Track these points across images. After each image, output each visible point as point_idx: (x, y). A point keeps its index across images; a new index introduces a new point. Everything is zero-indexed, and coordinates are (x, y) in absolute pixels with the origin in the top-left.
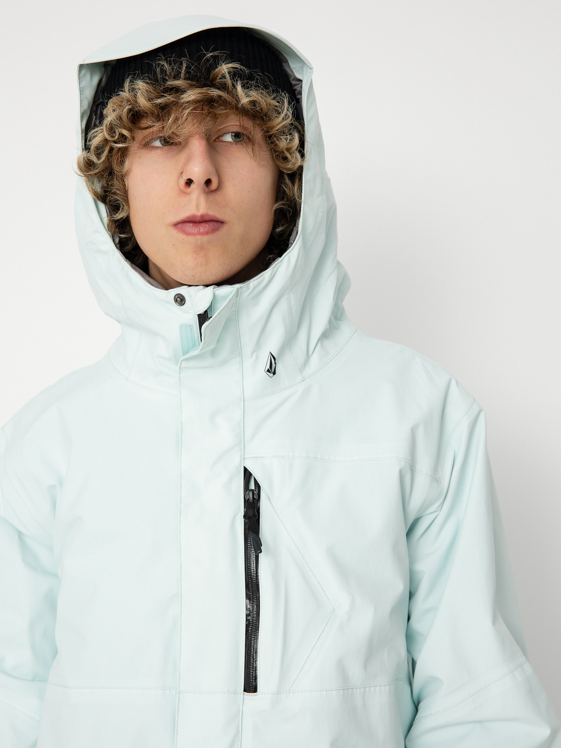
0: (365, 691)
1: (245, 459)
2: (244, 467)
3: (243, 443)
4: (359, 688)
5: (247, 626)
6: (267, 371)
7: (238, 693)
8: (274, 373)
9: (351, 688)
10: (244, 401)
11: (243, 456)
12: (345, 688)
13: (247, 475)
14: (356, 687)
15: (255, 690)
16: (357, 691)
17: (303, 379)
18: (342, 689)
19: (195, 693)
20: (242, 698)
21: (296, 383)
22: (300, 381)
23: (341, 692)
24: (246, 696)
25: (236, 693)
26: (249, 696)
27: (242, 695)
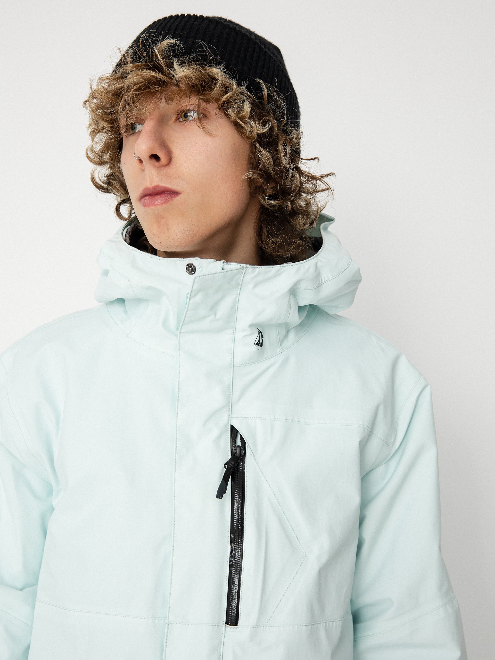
0: (326, 625)
1: (232, 418)
2: (231, 425)
3: (231, 404)
4: (322, 623)
5: (231, 566)
6: (256, 344)
7: (221, 625)
8: (261, 346)
9: (316, 623)
10: (233, 367)
11: (230, 415)
12: (312, 624)
13: (234, 432)
14: (320, 623)
15: (236, 624)
16: (320, 625)
17: (282, 351)
18: (310, 624)
19: (182, 624)
20: (224, 630)
21: (277, 354)
22: (279, 353)
23: (310, 627)
24: (227, 628)
25: (219, 625)
26: (230, 628)
27: (224, 627)
